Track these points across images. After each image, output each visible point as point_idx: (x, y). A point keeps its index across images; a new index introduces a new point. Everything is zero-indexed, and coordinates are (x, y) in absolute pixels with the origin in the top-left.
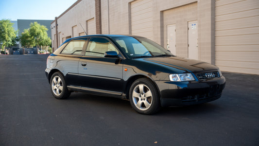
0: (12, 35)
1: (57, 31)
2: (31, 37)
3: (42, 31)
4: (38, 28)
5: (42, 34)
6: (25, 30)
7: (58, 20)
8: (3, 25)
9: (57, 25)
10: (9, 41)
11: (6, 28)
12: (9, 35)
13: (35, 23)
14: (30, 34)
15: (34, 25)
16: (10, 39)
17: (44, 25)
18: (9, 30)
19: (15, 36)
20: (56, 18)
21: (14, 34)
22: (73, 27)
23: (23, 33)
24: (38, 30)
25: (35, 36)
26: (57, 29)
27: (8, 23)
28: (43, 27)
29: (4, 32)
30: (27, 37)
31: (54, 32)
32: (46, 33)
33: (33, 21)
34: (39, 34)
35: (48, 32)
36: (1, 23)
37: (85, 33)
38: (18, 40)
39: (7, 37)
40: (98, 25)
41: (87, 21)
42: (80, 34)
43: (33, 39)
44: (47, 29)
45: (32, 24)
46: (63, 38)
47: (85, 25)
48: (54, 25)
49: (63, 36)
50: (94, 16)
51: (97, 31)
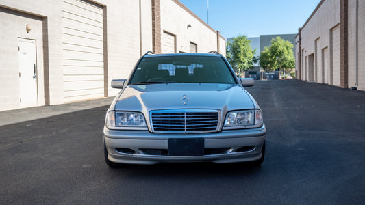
0: (248, 55)
1: (300, 48)
2: (272, 57)
3: (285, 49)
4: (281, 45)
5: (286, 53)
6: (266, 48)
7: (302, 32)
8: (239, 44)
9: (300, 39)
10: (244, 63)
11: (242, 47)
12: (245, 56)
13: (278, 38)
14: (271, 53)
15: (276, 41)
16: (246, 61)
18: (245, 49)
19: (252, 56)
20: (300, 30)
21: (252, 54)
22: (316, 41)
23: (263, 52)
24: (280, 48)
25: (277, 55)
26: (300, 44)
27: (244, 41)
28: (288, 43)
29: (239, 52)
30: (268, 57)
31: (297, 51)
32: (291, 51)
33: (275, 36)
34: (281, 54)
35: (294, 49)
36: (237, 41)
37: (329, 48)
38: (255, 61)
39: (242, 57)
40: (343, 35)
41: (331, 30)
42: (323, 50)
43: (274, 60)
44: (292, 46)
45: (273, 39)
46: (306, 57)
47: (329, 36)
48: (297, 39)
49: (305, 54)
50: (338, 21)
51: (341, 44)
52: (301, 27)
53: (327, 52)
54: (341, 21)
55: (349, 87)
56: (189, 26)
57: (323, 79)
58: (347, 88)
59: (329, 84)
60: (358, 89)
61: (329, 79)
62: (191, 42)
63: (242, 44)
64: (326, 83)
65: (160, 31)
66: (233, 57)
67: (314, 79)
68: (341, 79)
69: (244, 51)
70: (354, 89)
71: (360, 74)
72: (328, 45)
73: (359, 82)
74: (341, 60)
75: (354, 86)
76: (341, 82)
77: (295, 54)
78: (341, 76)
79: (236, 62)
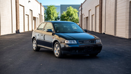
0: (55, 16)
1: (82, 13)
2: (67, 17)
3: (74, 13)
4: (72, 10)
5: (74, 15)
6: (64, 12)
7: (82, 5)
8: (50, 9)
9: (82, 9)
10: (53, 20)
11: (52, 11)
12: (53, 16)
13: (70, 7)
14: (67, 15)
15: (69, 9)
16: (54, 18)
17: (76, 8)
18: (54, 12)
19: (57, 16)
20: (82, 4)
21: (57, 15)
22: (89, 11)
23: (63, 14)
24: (72, 12)
25: (70, 16)
26: (82, 11)
27: (53, 8)
28: (75, 10)
29: (50, 13)
30: (65, 17)
31: (80, 14)
32: (77, 14)
34: (72, 15)
35: (78, 13)
36: (49, 8)
37: (95, 15)
38: (59, 19)
39: (52, 17)
40: (100, 10)
41: (96, 7)
42: (92, 15)
43: (68, 18)
44: (77, 11)
45: (68, 8)
46: (84, 18)
47: (95, 9)
48: (80, 9)
49: (84, 17)
50: (99, 4)
51: (99, 14)
52: (82, 3)
53: (94, 17)
54: (100, 4)
55: (102, 33)
56: (29, 1)
57: (92, 29)
58: (101, 33)
59: (95, 31)
60: (105, 34)
61: (95, 29)
62: (30, 10)
63: (52, 9)
64: (93, 31)
65: (18, 5)
66: (47, 16)
67: (88, 29)
68: (99, 30)
69: (53, 13)
70: (104, 33)
71: (106, 27)
72: (94, 14)
73: (106, 31)
74: (99, 21)
75: (104, 32)
76: (99, 31)
77: (78, 16)
78: (99, 28)
79: (49, 19)
